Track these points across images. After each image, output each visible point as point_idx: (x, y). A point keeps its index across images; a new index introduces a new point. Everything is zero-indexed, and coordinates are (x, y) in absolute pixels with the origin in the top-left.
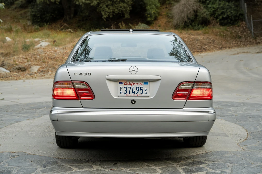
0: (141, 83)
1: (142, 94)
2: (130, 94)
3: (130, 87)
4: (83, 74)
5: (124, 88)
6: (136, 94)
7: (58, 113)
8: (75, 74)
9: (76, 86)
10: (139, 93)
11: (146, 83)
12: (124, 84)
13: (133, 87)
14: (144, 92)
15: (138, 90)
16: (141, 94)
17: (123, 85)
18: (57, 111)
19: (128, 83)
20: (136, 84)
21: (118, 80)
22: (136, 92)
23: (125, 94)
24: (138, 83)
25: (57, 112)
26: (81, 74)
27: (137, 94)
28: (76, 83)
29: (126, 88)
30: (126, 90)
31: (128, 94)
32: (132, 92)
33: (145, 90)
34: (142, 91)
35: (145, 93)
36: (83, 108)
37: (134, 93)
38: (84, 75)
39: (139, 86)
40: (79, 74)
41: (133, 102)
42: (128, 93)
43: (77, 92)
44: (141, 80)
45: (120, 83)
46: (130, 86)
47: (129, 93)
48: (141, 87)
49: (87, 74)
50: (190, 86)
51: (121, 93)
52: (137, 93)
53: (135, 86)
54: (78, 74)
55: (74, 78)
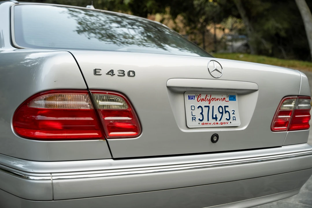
0: (225, 98)
1: (229, 122)
2: (209, 122)
3: (208, 107)
4: (116, 72)
5: (198, 108)
6: (219, 122)
7: (54, 178)
8: (96, 72)
9: (101, 103)
10: (224, 120)
11: (232, 98)
12: (196, 98)
13: (213, 106)
14: (232, 116)
15: (222, 113)
16: (227, 121)
17: (195, 103)
18: (51, 173)
19: (203, 97)
20: (217, 99)
21: (185, 90)
22: (219, 116)
23: (201, 122)
24: (220, 97)
25: (49, 175)
26: (111, 73)
27: (222, 121)
28: (98, 95)
29: (200, 108)
30: (201, 113)
31: (207, 122)
32: (213, 118)
33: (233, 113)
34: (227, 113)
35: (233, 119)
36: (112, 160)
37: (216, 120)
38: (118, 76)
39: (223, 104)
40: (108, 74)
41: (214, 138)
42: (205, 121)
43: (102, 120)
44: (224, 91)
45: (189, 98)
46: (206, 103)
47: (208, 120)
48: (225, 107)
49: (126, 73)
50: (292, 105)
51: (193, 119)
52: (220, 120)
53: (216, 104)
54: (104, 72)
55: (94, 83)
